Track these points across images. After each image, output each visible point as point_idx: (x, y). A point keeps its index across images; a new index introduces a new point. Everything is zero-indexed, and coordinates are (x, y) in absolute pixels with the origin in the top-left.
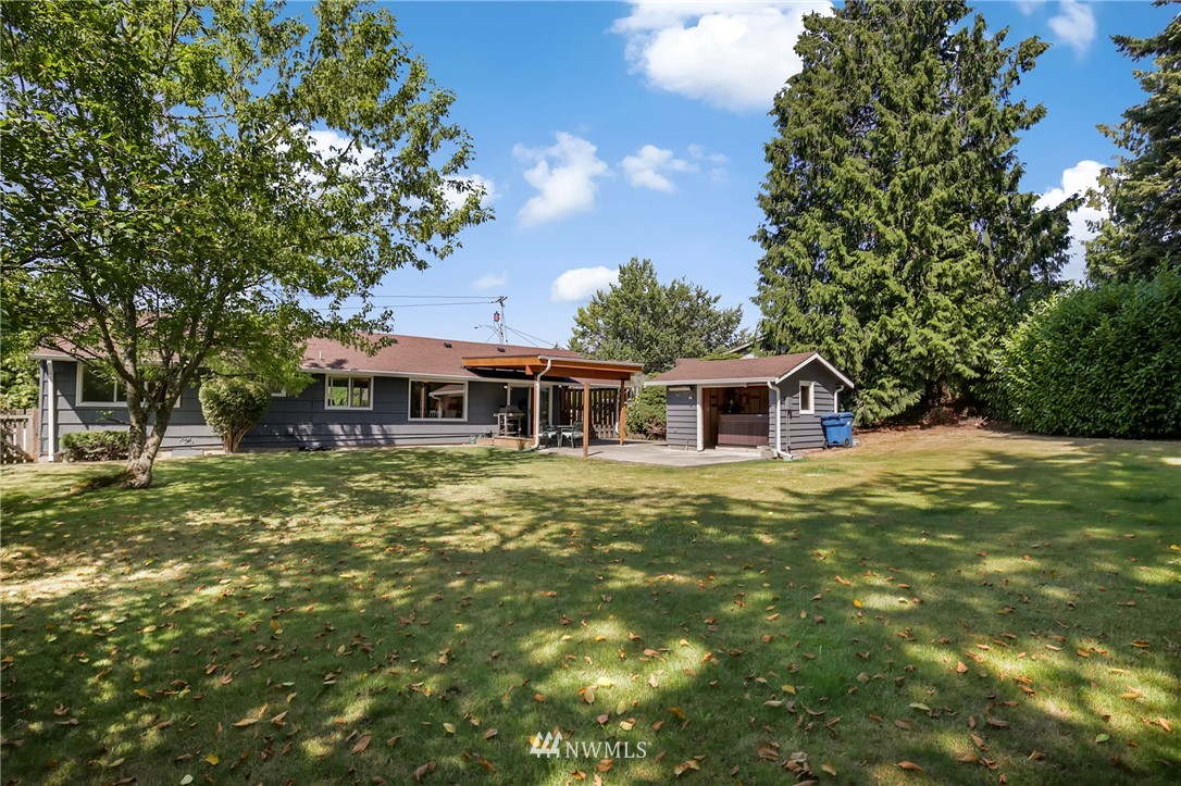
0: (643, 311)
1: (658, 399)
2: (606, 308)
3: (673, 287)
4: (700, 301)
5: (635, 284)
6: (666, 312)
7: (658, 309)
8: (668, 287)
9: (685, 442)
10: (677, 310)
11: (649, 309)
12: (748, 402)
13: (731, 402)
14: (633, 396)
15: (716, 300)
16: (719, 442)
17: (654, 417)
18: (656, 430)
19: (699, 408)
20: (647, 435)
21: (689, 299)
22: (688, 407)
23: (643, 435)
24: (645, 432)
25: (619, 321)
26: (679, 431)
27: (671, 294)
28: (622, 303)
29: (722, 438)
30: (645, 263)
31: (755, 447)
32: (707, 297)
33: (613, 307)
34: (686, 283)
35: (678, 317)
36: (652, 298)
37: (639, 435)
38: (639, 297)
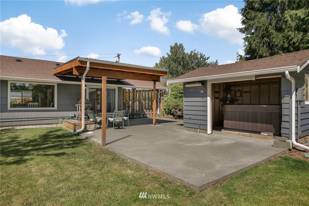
0: (180, 64)
1: (180, 95)
2: (166, 62)
3: (191, 54)
4: (202, 59)
5: (176, 53)
6: (188, 63)
7: (185, 63)
8: (189, 53)
9: (198, 126)
10: (192, 63)
11: (182, 63)
12: (241, 96)
13: (229, 96)
14: (168, 94)
15: (208, 58)
16: (224, 126)
17: (178, 106)
18: (179, 113)
19: (209, 99)
20: (174, 116)
21: (197, 58)
22: (200, 99)
23: (172, 116)
24: (173, 114)
25: (170, 67)
26: (193, 117)
27: (190, 56)
28: (172, 60)
29: (227, 123)
30: (180, 45)
31: (259, 133)
32: (204, 57)
33: (168, 62)
34: (196, 52)
35: (193, 65)
36: (183, 58)
37: (170, 116)
38: (178, 58)
